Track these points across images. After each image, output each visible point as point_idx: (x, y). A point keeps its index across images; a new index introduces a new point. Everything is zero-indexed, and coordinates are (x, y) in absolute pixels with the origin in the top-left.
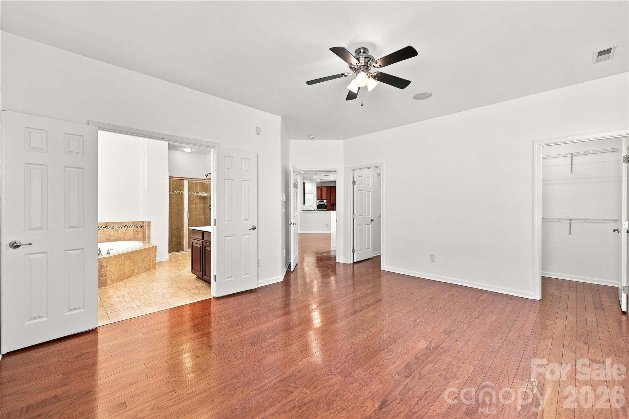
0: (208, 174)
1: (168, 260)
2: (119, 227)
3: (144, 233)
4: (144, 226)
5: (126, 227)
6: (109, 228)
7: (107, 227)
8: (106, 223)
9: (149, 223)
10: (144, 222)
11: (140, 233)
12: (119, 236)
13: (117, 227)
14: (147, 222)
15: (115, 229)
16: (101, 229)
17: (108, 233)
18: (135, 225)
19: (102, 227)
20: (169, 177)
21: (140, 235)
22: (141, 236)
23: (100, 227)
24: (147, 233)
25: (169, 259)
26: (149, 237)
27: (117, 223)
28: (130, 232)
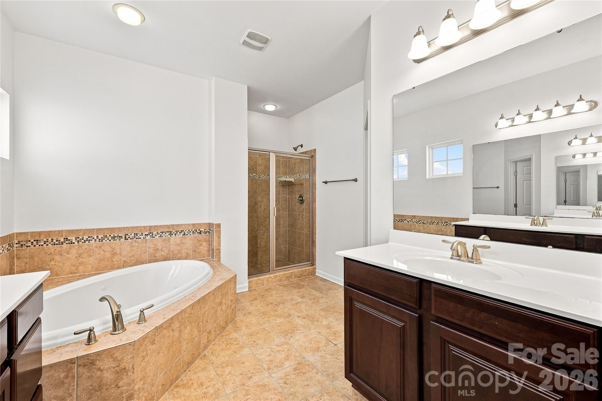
0: (298, 147)
1: (247, 290)
2: (171, 234)
3: (210, 242)
4: (211, 232)
5: (182, 234)
6: (154, 236)
7: (151, 234)
8: (150, 226)
9: (219, 226)
10: (210, 225)
11: (204, 244)
12: (172, 249)
13: (168, 234)
14: (216, 224)
15: (164, 236)
16: (142, 237)
17: (154, 244)
18: (196, 229)
19: (144, 235)
20: (248, 150)
21: (204, 248)
22: (206, 249)
23: (140, 234)
24: (215, 244)
25: (249, 287)
26: (219, 250)
27: (168, 226)
28: (189, 241)
